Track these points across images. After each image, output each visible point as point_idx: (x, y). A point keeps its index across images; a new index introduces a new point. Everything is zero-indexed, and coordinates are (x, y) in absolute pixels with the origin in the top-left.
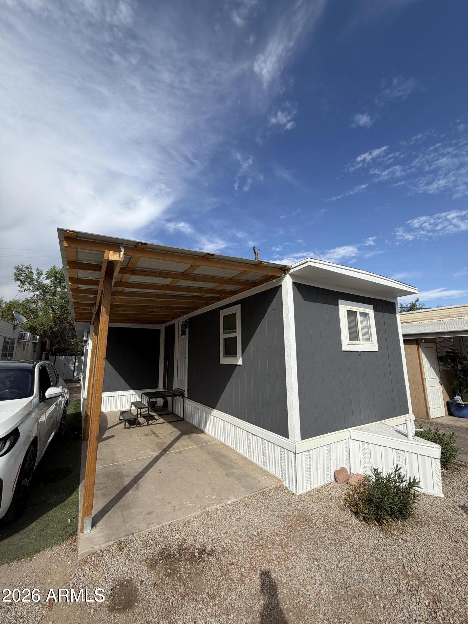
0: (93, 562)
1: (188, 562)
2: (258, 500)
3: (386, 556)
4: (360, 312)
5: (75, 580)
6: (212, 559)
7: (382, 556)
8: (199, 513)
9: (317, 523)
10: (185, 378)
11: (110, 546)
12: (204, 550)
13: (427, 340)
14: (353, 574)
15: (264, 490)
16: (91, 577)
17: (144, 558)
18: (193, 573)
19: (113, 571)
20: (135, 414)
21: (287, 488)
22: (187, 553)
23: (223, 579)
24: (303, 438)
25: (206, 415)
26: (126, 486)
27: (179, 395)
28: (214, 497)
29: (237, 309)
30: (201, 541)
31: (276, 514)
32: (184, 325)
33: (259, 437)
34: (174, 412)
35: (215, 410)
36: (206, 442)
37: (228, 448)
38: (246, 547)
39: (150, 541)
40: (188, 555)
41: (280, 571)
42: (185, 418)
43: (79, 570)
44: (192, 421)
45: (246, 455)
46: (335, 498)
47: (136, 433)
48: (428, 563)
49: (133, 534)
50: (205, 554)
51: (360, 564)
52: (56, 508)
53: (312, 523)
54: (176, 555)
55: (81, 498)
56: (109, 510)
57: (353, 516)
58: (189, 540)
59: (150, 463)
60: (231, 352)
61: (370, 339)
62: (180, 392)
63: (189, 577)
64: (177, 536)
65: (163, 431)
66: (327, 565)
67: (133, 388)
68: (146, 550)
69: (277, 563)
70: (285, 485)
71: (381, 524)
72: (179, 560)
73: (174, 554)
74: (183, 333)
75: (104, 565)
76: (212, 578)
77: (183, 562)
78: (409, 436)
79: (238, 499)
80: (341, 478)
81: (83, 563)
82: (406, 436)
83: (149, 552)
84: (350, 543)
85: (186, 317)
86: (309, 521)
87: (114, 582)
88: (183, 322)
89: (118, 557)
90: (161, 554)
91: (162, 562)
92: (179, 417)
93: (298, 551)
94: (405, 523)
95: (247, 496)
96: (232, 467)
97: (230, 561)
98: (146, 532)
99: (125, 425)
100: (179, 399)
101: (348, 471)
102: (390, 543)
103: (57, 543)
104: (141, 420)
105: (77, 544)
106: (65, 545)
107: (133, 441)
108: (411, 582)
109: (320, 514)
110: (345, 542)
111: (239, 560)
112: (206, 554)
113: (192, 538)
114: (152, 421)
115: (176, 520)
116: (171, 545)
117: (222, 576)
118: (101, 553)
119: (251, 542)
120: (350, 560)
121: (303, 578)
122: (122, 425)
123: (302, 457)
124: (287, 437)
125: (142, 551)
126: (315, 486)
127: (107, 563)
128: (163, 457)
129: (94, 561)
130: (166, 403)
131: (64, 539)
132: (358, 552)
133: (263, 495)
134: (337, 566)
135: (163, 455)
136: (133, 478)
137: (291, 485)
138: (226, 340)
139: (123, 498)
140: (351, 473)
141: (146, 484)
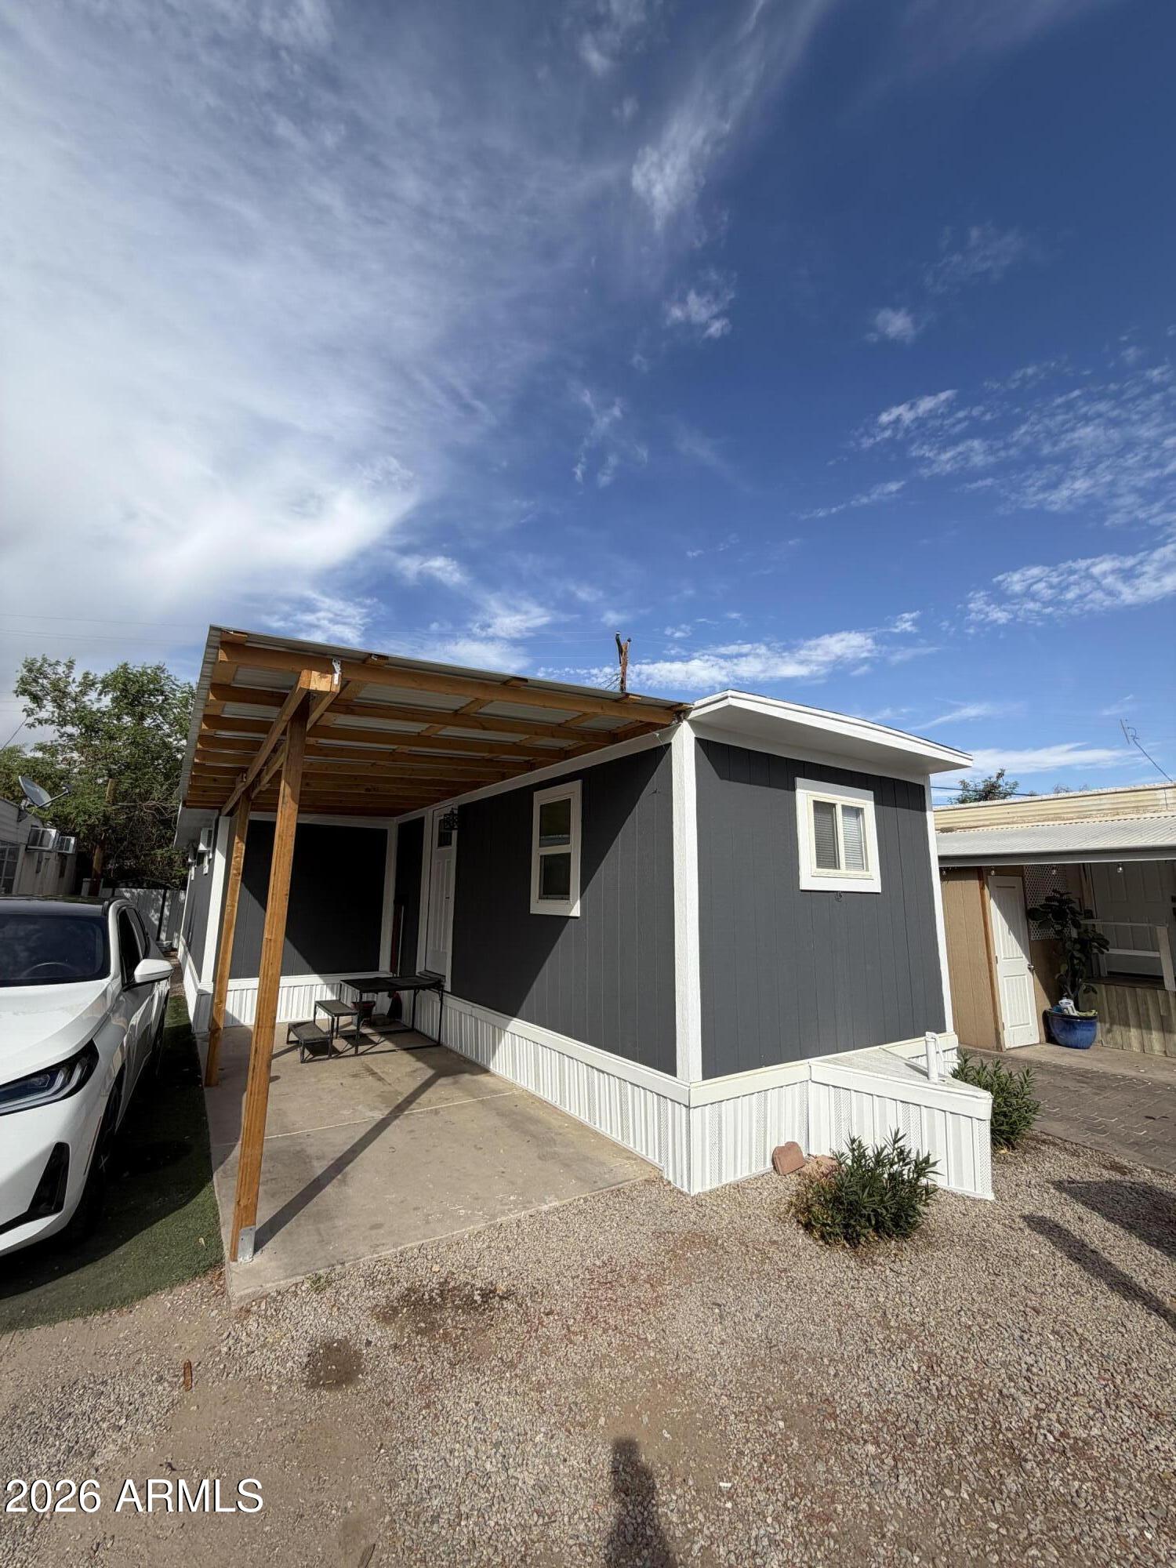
0: (263, 1312)
1: (460, 1311)
2: (607, 1205)
3: (855, 1297)
4: (843, 806)
5: (231, 1342)
6: (509, 1306)
7: (847, 1297)
8: (481, 1226)
9: (725, 1244)
10: (444, 947)
11: (296, 1285)
12: (493, 1291)
13: (1000, 871)
14: (787, 1328)
15: (620, 1186)
16: (263, 1336)
17: (369, 1305)
18: (470, 1329)
19: (306, 1327)
20: (326, 1028)
21: (669, 1183)
22: (459, 1296)
23: (531, 1337)
24: (707, 1075)
25: (494, 1032)
26: (318, 1177)
27: (428, 987)
28: (512, 1198)
29: (573, 792)
30: (485, 1274)
31: (643, 1229)
32: (448, 823)
33: (614, 1076)
34: (417, 1027)
35: (515, 1019)
36: (494, 1092)
37: (543, 1103)
38: (579, 1285)
39: (380, 1276)
40: (461, 1300)
41: (644, 1322)
42: (443, 1040)
43: (237, 1325)
44: (461, 1047)
45: (584, 1118)
46: (768, 1200)
47: (330, 1074)
48: (933, 1307)
49: (343, 1264)
50: (494, 1297)
51: (802, 1310)
52: (169, 1219)
53: (716, 1245)
54: (435, 1300)
55: (220, 1199)
56: (287, 1222)
57: (802, 1232)
58: (462, 1275)
59: (369, 1133)
60: (556, 887)
61: (864, 865)
62: (431, 979)
63: (462, 1334)
64: (436, 1268)
65: (393, 1070)
66: (738, 1314)
67: (319, 969)
68: (371, 1292)
69: (640, 1311)
70: (665, 1177)
71: (855, 1246)
72: (441, 1307)
73: (431, 1298)
74: (444, 841)
75: (288, 1316)
76: (508, 1335)
77: (450, 1310)
78: (931, 1075)
79: (564, 1202)
80: (786, 1164)
81: (243, 1314)
82: (926, 1074)
83: (379, 1295)
84: (787, 1277)
85: (450, 805)
86: (711, 1242)
87: (313, 1343)
88: (445, 815)
89: (315, 1304)
90: (404, 1298)
91: (408, 1310)
92: (430, 1039)
93: (682, 1291)
94: (905, 1245)
95: (583, 1196)
96: (552, 1142)
97: (545, 1308)
98: (371, 1260)
99: (303, 1053)
100: (430, 997)
101: (803, 1149)
102: (867, 1278)
103: (181, 1281)
104: (339, 1044)
105: (224, 1284)
106: (199, 1286)
107: (323, 1089)
108: (893, 1336)
109: (734, 1228)
110: (779, 1276)
111: (564, 1307)
112: (497, 1298)
113: (468, 1271)
114: (366, 1047)
115: (432, 1239)
116: (425, 1283)
117: (528, 1332)
118: (279, 1298)
119: (588, 1277)
120: (783, 1306)
121: (689, 1335)
122: (295, 1055)
123: (703, 1115)
124: (673, 1072)
125: (365, 1294)
126: (729, 1178)
127: (294, 1314)
128: (396, 1122)
129: (266, 1310)
130: (396, 1006)
131: (196, 1274)
132: (801, 1292)
133: (617, 1196)
134: (757, 1316)
135: (396, 1117)
136: (332, 1162)
137: (678, 1176)
138: (546, 860)
139: (315, 1199)
140: (809, 1155)
141: (361, 1170)
